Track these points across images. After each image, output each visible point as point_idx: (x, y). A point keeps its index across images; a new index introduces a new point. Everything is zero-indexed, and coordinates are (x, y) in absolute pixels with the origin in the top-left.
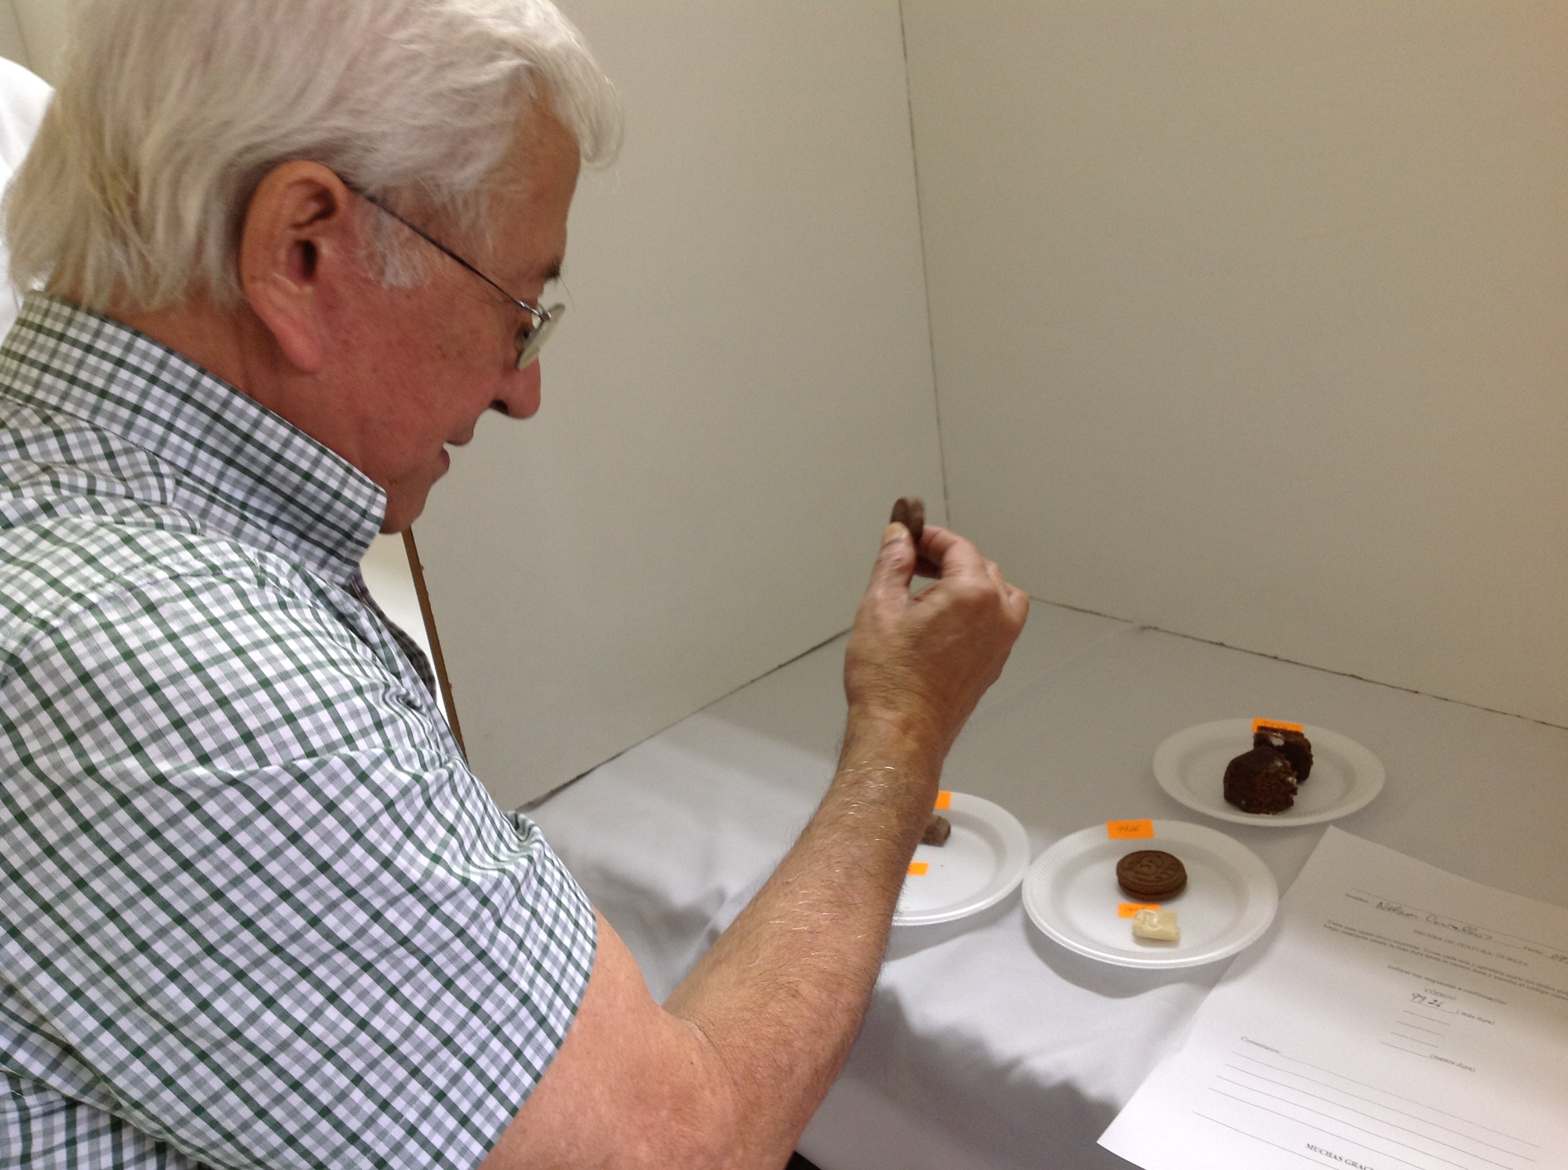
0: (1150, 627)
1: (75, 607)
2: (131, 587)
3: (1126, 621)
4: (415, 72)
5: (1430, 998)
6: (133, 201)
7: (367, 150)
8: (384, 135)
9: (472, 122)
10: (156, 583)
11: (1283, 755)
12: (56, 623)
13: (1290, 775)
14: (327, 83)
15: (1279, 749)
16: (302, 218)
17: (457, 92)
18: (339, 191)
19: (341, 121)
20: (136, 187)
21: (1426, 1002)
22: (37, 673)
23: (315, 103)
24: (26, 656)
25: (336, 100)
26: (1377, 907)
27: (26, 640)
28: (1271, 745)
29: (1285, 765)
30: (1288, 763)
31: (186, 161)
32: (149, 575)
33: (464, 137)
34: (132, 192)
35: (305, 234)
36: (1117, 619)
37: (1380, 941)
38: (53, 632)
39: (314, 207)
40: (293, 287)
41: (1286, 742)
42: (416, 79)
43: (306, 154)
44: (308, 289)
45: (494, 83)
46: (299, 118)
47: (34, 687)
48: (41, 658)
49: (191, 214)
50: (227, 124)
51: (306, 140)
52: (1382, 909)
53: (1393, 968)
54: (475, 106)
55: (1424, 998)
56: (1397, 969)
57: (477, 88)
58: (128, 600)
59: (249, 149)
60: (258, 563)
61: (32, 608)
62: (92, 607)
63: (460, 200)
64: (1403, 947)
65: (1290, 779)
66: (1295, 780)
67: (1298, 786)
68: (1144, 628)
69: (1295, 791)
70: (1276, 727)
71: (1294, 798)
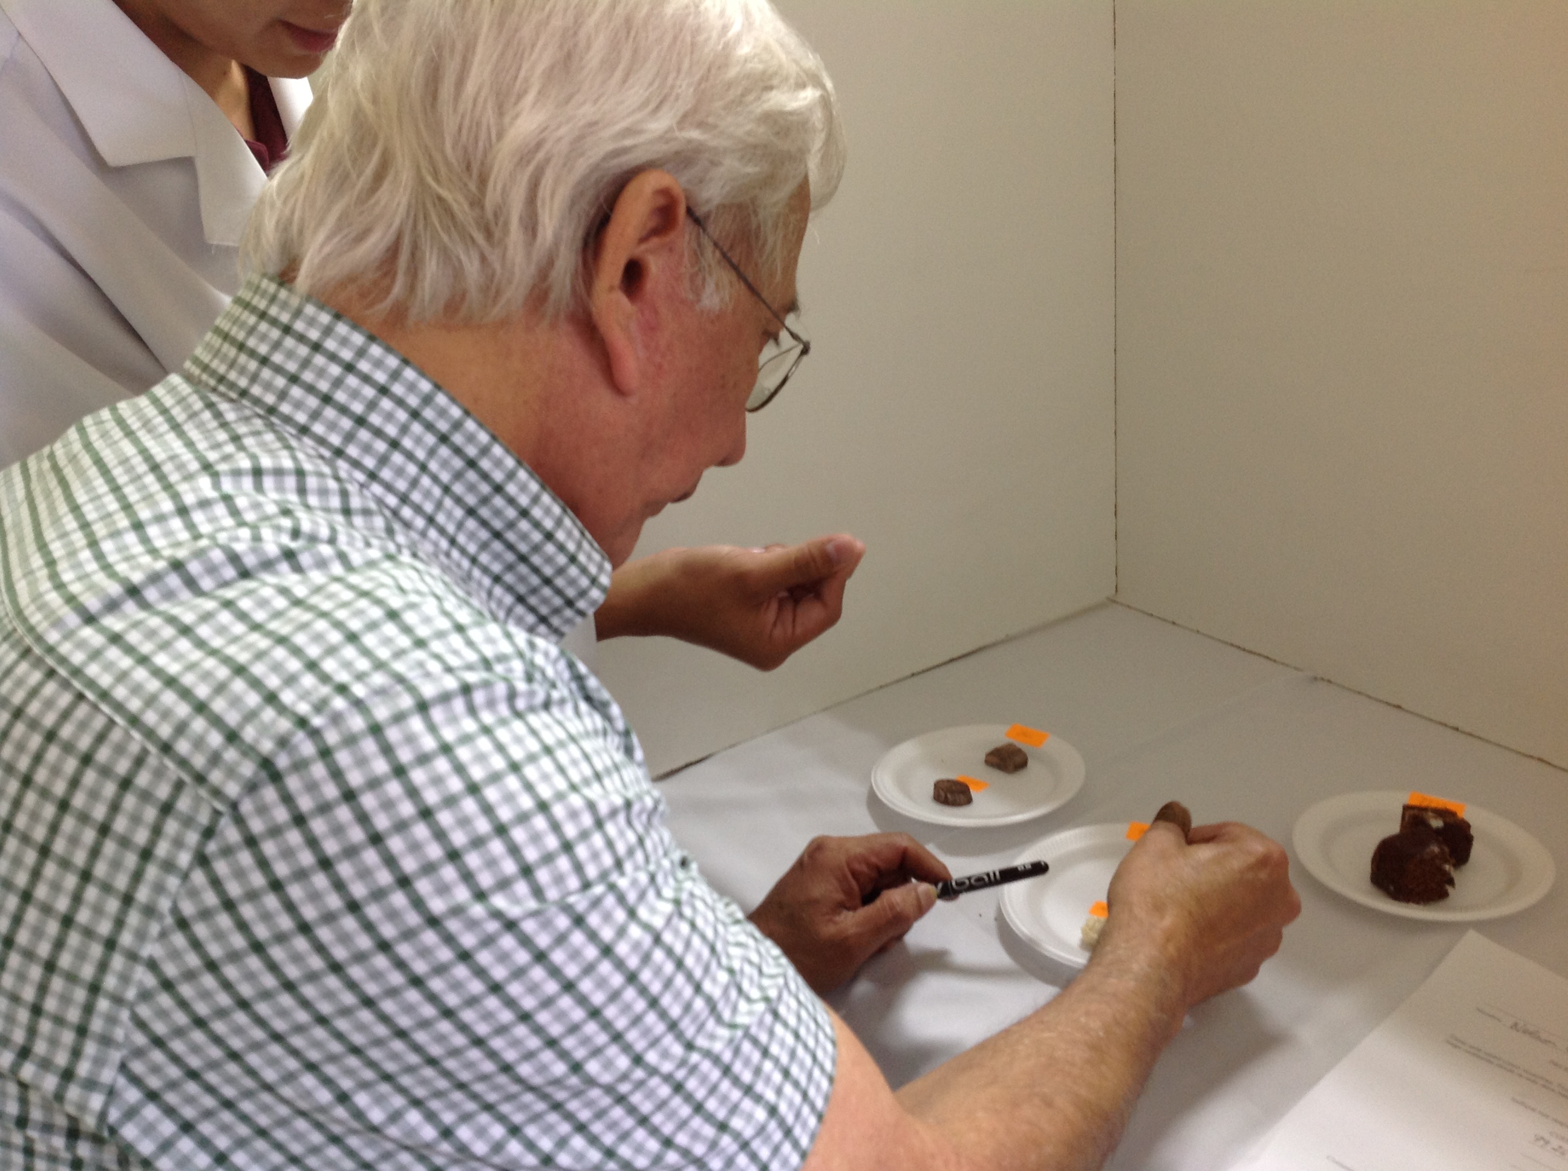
0: (1322, 679)
1: (339, 703)
2: (400, 679)
3: (1296, 669)
5: (1555, 1143)
10: (428, 675)
11: (1441, 839)
12: (317, 721)
13: (1446, 861)
15: (1438, 831)
21: (1549, 1147)
22: (293, 783)
24: (282, 761)
26: (1511, 1027)
27: (283, 742)
28: (1428, 826)
29: (1442, 852)
30: (1446, 849)
32: (421, 665)
35: (640, 251)
36: (1287, 665)
37: (1509, 1068)
38: (315, 734)
41: (1446, 824)
44: (634, 309)
47: (287, 799)
48: (300, 765)
52: (1518, 1031)
53: (1517, 1102)
55: (1547, 1142)
56: (1522, 1104)
58: (398, 694)
60: (528, 653)
61: (287, 697)
62: (358, 704)
64: (1533, 1078)
65: (1447, 867)
66: (1452, 869)
67: (1456, 875)
68: (1315, 679)
69: (1451, 882)
70: (1433, 805)
71: (1450, 889)
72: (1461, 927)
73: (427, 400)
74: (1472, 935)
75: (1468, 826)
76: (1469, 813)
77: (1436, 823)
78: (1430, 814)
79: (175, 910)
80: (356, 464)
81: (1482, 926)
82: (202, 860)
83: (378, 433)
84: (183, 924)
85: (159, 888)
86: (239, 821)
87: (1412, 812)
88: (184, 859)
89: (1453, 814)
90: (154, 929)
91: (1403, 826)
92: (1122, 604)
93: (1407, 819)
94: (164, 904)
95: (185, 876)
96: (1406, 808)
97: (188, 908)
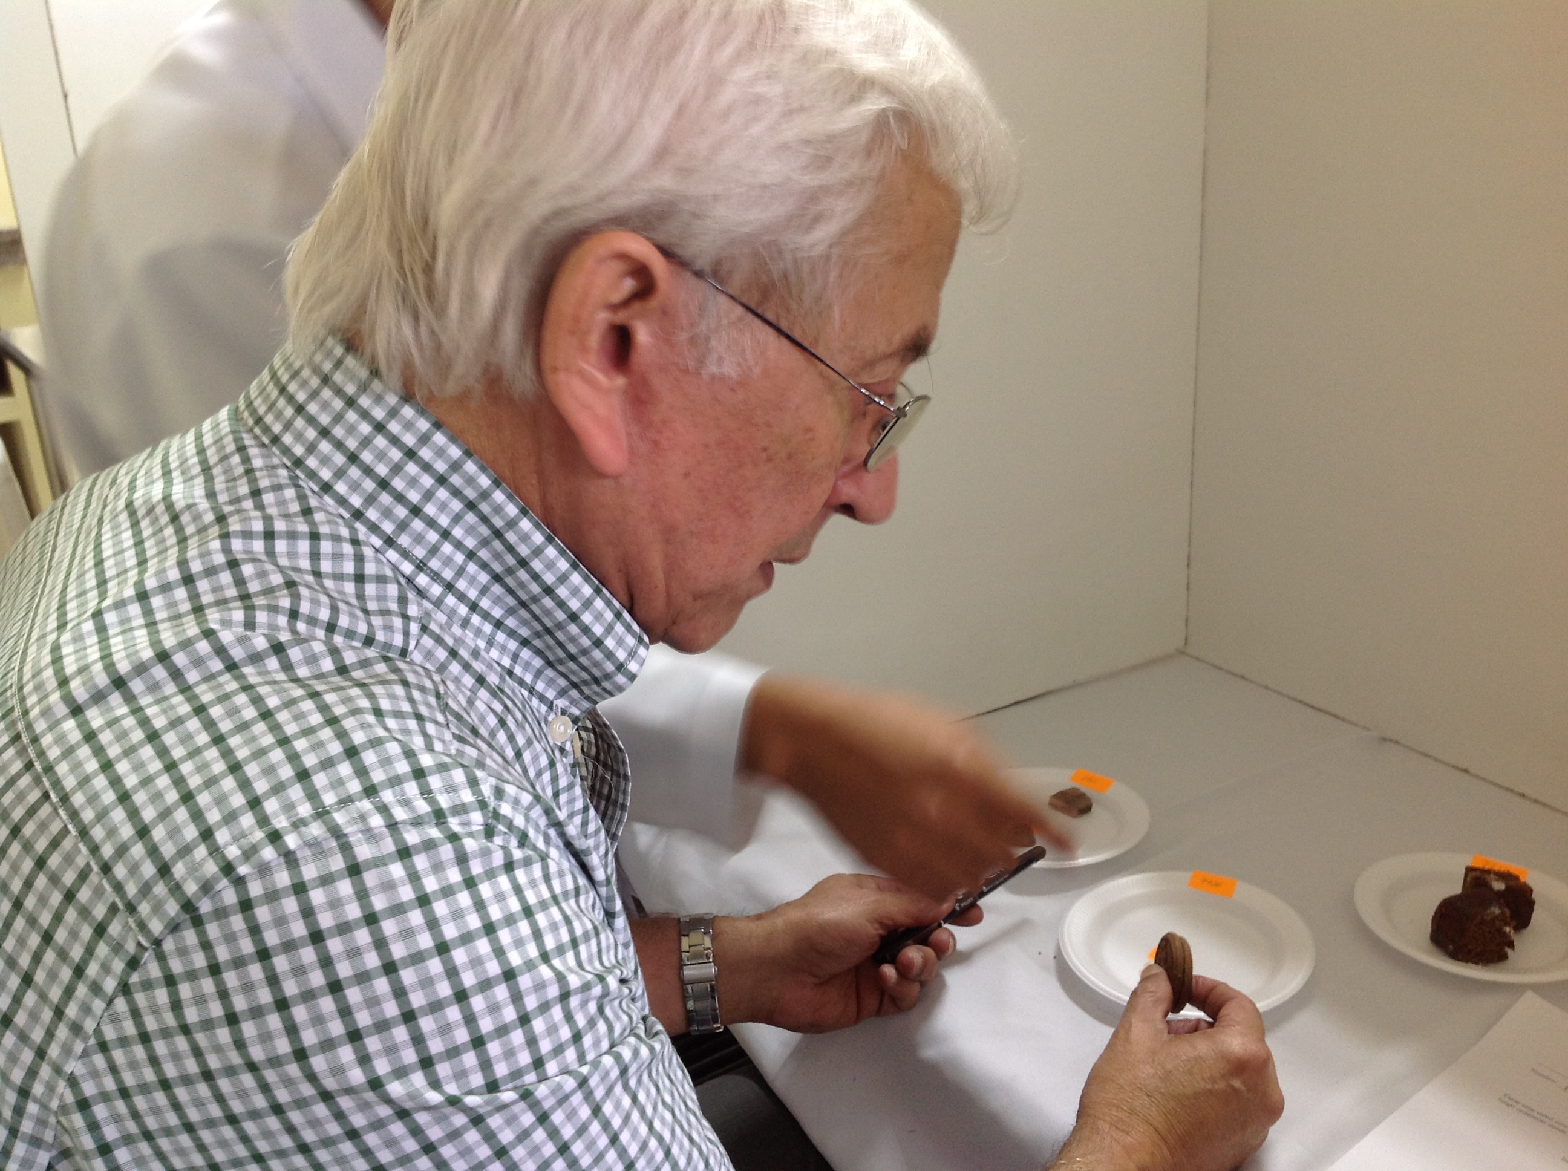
0: (1391, 740)
1: (268, 853)
2: (336, 832)
3: (1365, 728)
4: (756, 119)
6: (429, 269)
7: (695, 215)
8: (716, 197)
9: (825, 178)
10: (368, 831)
11: (1502, 901)
12: (243, 869)
13: (1507, 924)
14: (651, 133)
15: (1499, 893)
16: (617, 297)
17: (807, 142)
18: (658, 265)
19: (665, 181)
20: (433, 255)
22: (213, 930)
23: (637, 157)
24: (205, 907)
25: (662, 154)
26: (1565, 1090)
27: (206, 888)
28: (1491, 889)
29: (1503, 913)
30: (1508, 912)
31: (488, 224)
32: (363, 817)
33: (814, 196)
34: (429, 259)
35: (621, 317)
36: (1356, 725)
37: (1560, 1128)
38: (240, 882)
39: (629, 285)
40: (601, 378)
41: (1508, 887)
42: (756, 130)
43: (621, 221)
44: (620, 381)
45: (855, 131)
46: (615, 177)
47: (206, 945)
48: (221, 914)
49: (488, 289)
50: (532, 183)
51: (621, 203)
54: (829, 160)
57: (830, 138)
58: (330, 852)
59: (557, 214)
61: (222, 836)
62: (290, 859)
63: (806, 268)
65: (1507, 929)
66: (1512, 932)
67: (1516, 938)
68: (1384, 739)
69: (1511, 945)
70: (1496, 868)
71: (1509, 951)
72: (1518, 989)
73: (456, 466)
74: (1529, 995)
75: (1531, 891)
76: (1532, 878)
77: (1499, 886)
78: (1492, 876)
79: (98, 1031)
80: (374, 528)
81: (1540, 989)
82: (125, 989)
83: (400, 498)
84: (103, 1047)
85: (86, 1009)
86: (161, 958)
87: (1474, 874)
88: (110, 985)
89: (1516, 878)
90: (79, 1047)
91: (1463, 890)
92: (1192, 657)
93: (1469, 879)
94: (89, 1025)
95: (110, 1002)
96: (1469, 870)
97: (110, 1033)
